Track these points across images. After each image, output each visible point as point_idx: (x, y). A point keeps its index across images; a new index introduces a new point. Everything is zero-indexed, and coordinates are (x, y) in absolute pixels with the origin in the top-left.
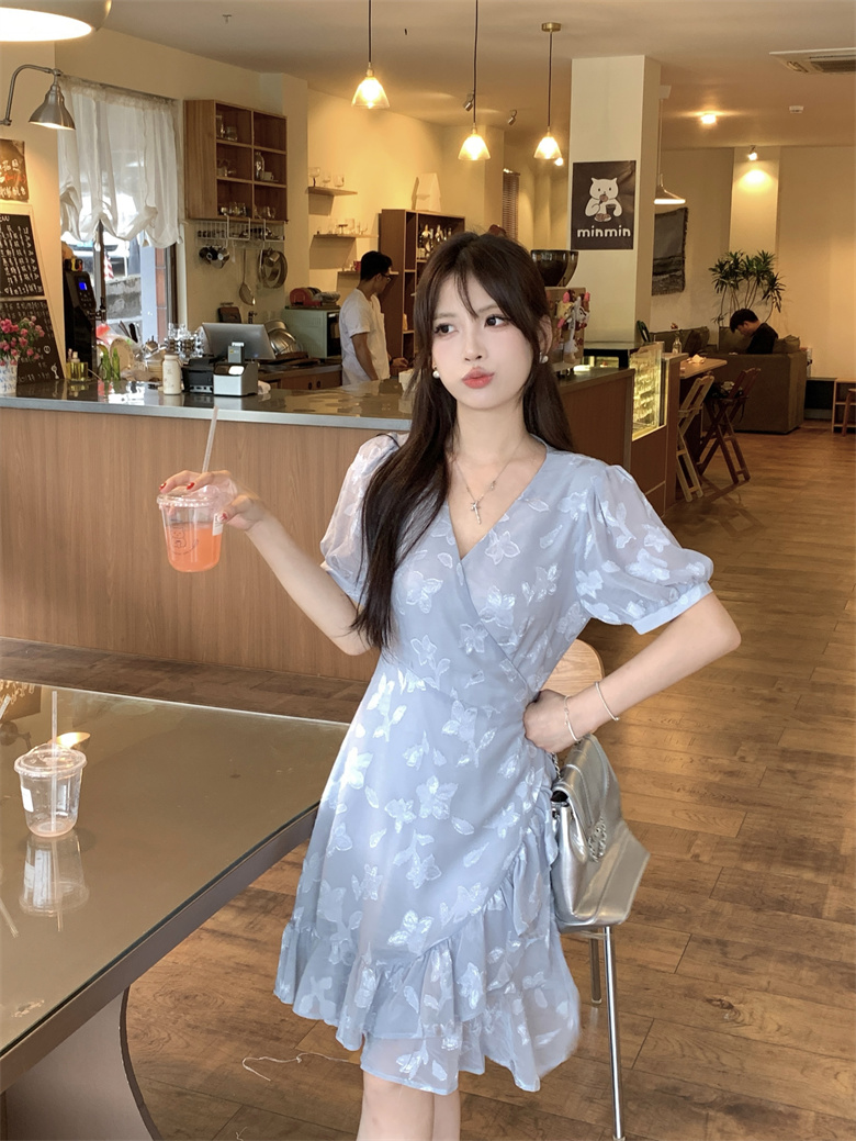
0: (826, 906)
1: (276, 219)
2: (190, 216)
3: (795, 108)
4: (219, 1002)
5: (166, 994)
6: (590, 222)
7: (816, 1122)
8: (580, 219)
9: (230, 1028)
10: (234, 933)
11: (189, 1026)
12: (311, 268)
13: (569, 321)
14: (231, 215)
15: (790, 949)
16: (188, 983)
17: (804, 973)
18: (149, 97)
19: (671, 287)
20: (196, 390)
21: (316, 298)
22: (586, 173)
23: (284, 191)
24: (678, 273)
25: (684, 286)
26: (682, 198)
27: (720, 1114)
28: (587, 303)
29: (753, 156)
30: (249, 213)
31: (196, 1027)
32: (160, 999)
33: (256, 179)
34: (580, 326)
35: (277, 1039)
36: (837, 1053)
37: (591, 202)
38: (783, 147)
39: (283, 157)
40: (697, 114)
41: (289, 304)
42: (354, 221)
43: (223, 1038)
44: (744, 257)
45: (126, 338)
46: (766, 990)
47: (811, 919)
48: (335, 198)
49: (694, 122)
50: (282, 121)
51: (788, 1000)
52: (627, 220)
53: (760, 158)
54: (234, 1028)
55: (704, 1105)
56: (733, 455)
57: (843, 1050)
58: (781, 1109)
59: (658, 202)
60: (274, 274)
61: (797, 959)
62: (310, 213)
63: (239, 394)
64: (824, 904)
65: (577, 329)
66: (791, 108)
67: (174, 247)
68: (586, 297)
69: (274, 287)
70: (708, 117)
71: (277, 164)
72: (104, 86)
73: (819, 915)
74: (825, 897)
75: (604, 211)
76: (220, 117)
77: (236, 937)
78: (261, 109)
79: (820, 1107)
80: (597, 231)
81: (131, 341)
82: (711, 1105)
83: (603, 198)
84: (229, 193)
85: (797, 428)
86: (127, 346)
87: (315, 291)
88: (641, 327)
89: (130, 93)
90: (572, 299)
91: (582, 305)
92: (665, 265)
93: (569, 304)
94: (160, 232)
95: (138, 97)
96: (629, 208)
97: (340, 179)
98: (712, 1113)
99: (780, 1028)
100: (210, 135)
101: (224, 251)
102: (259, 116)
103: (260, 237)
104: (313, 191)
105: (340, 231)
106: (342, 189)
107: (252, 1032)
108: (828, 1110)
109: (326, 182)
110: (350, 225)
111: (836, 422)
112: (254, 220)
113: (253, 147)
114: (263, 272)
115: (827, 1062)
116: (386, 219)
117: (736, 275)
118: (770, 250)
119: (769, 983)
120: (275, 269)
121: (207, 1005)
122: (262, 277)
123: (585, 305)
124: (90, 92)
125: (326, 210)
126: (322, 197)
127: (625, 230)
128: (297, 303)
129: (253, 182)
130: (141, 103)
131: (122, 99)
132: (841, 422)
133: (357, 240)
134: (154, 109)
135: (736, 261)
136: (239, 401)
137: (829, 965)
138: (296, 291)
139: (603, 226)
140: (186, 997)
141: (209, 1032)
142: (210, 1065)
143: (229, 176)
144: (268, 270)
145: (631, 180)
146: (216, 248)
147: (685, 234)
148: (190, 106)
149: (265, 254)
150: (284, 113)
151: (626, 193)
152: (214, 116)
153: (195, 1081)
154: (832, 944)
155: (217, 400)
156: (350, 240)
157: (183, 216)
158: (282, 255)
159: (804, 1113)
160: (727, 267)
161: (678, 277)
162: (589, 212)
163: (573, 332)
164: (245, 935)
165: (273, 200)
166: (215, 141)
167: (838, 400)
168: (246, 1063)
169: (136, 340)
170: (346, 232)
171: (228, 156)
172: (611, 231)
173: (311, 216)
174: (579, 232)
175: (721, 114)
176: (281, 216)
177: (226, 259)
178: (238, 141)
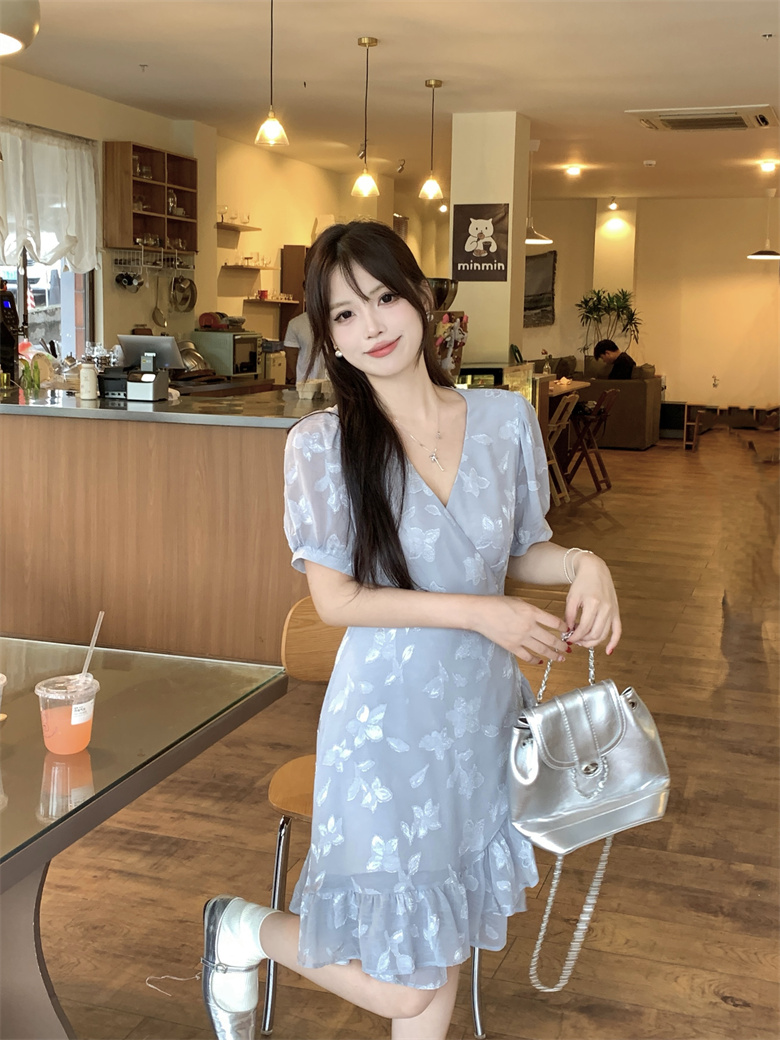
0: (671, 840)
1: (188, 250)
2: (107, 245)
3: (650, 162)
4: (125, 931)
5: (77, 925)
6: (469, 257)
7: (658, 1018)
8: (460, 254)
9: (137, 952)
10: (140, 873)
11: (97, 952)
12: (220, 295)
13: (448, 339)
14: (146, 245)
15: (638, 876)
16: (95, 916)
17: (651, 896)
18: (71, 137)
19: (543, 321)
20: (110, 396)
21: (223, 322)
22: (465, 214)
23: (195, 225)
24: (549, 308)
25: (553, 320)
26: (551, 239)
27: (574, 1014)
28: (466, 324)
29: (613, 206)
30: (162, 244)
31: (104, 953)
32: (70, 930)
33: (169, 214)
34: (458, 345)
35: (178, 961)
36: (678, 961)
37: (470, 239)
38: (640, 199)
39: (194, 196)
40: (563, 167)
41: (198, 327)
42: (258, 254)
43: (128, 961)
44: (606, 295)
45: (46, 354)
46: (616, 911)
47: (658, 852)
48: (242, 233)
49: (560, 174)
50: (193, 163)
51: (636, 919)
52: (501, 255)
53: (620, 208)
54: (139, 953)
55: (559, 1007)
56: (597, 468)
57: (683, 958)
58: (628, 1007)
59: (529, 242)
60: (185, 299)
61: (644, 884)
62: (219, 246)
63: (151, 399)
64: (668, 839)
65: (455, 347)
66: (645, 162)
67: (92, 273)
68: (464, 319)
69: (186, 311)
70: (574, 169)
71: (188, 201)
72: (30, 126)
73: (664, 848)
74: (670, 833)
75: (481, 247)
76: (137, 157)
77: (141, 876)
78: (174, 151)
79: (661, 1005)
80: (476, 265)
81: (51, 356)
82: (566, 1006)
83: (481, 236)
84: (143, 225)
85: (653, 446)
86: (47, 360)
87: (223, 315)
88: (514, 351)
89: (54, 133)
90: (451, 320)
91: (461, 326)
92: (536, 301)
93: (449, 325)
94: (79, 260)
95: (61, 138)
96: (503, 246)
97: (246, 218)
98: (566, 1013)
99: (628, 941)
100: (127, 173)
101: (139, 278)
102: (173, 158)
103: (172, 266)
104: (221, 226)
105: (246, 263)
106: (248, 225)
107: (155, 956)
108: (668, 1007)
109: (233, 218)
110: (255, 258)
111: (688, 440)
112: (166, 250)
113: (166, 185)
114: (175, 298)
115: (668, 969)
116: (288, 253)
117: (599, 310)
118: (629, 289)
119: (619, 904)
120: (185, 295)
121: (115, 934)
122: (173, 301)
123: (464, 327)
124: (16, 131)
125: (233, 244)
126: (229, 232)
127: (499, 265)
128: (205, 326)
129: (166, 216)
130: (64, 143)
131: (47, 139)
132: (692, 440)
133: (261, 271)
134: (76, 148)
135: (599, 299)
136: (151, 405)
137: (672, 889)
138: (205, 315)
139: (481, 260)
140: (95, 928)
141: (115, 956)
142: (116, 984)
143: (144, 210)
144: (180, 296)
145: (505, 220)
146: (131, 274)
147: (554, 273)
148: (109, 147)
149: (176, 280)
150: (195, 154)
151: (500, 232)
152: (131, 157)
153: (102, 998)
154: (675, 872)
155: (130, 405)
156: (256, 271)
157: (101, 245)
158: (192, 282)
159: (646, 1011)
160: (591, 303)
161: (548, 312)
162: (468, 248)
163: (451, 350)
164: (150, 874)
165: (185, 233)
166: (132, 178)
167: (689, 420)
168: (149, 982)
169: (56, 356)
170: (252, 264)
171: (143, 192)
172: (487, 265)
173: (219, 249)
174: (459, 265)
175: (585, 167)
176: (192, 248)
177: (140, 284)
178: (153, 179)
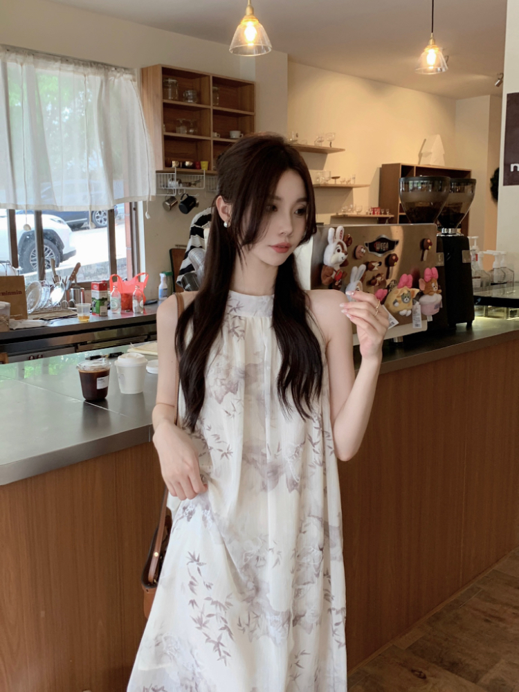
8: (513, 152)
39: (252, 118)
48: (328, 155)
50: (249, 87)
78: (224, 74)
89: (65, 60)
100: (157, 96)
102: (218, 81)
105: (332, 182)
109: (316, 141)
110: (343, 177)
113: (211, 108)
116: (385, 171)
125: (317, 165)
129: (212, 139)
130: (81, 69)
133: (354, 189)
134: (95, 74)
143: (194, 134)
148: (144, 74)
152: (160, 80)
156: (346, 190)
166: (161, 101)
170: (338, 182)
174: (512, 166)
178: (198, 103)
